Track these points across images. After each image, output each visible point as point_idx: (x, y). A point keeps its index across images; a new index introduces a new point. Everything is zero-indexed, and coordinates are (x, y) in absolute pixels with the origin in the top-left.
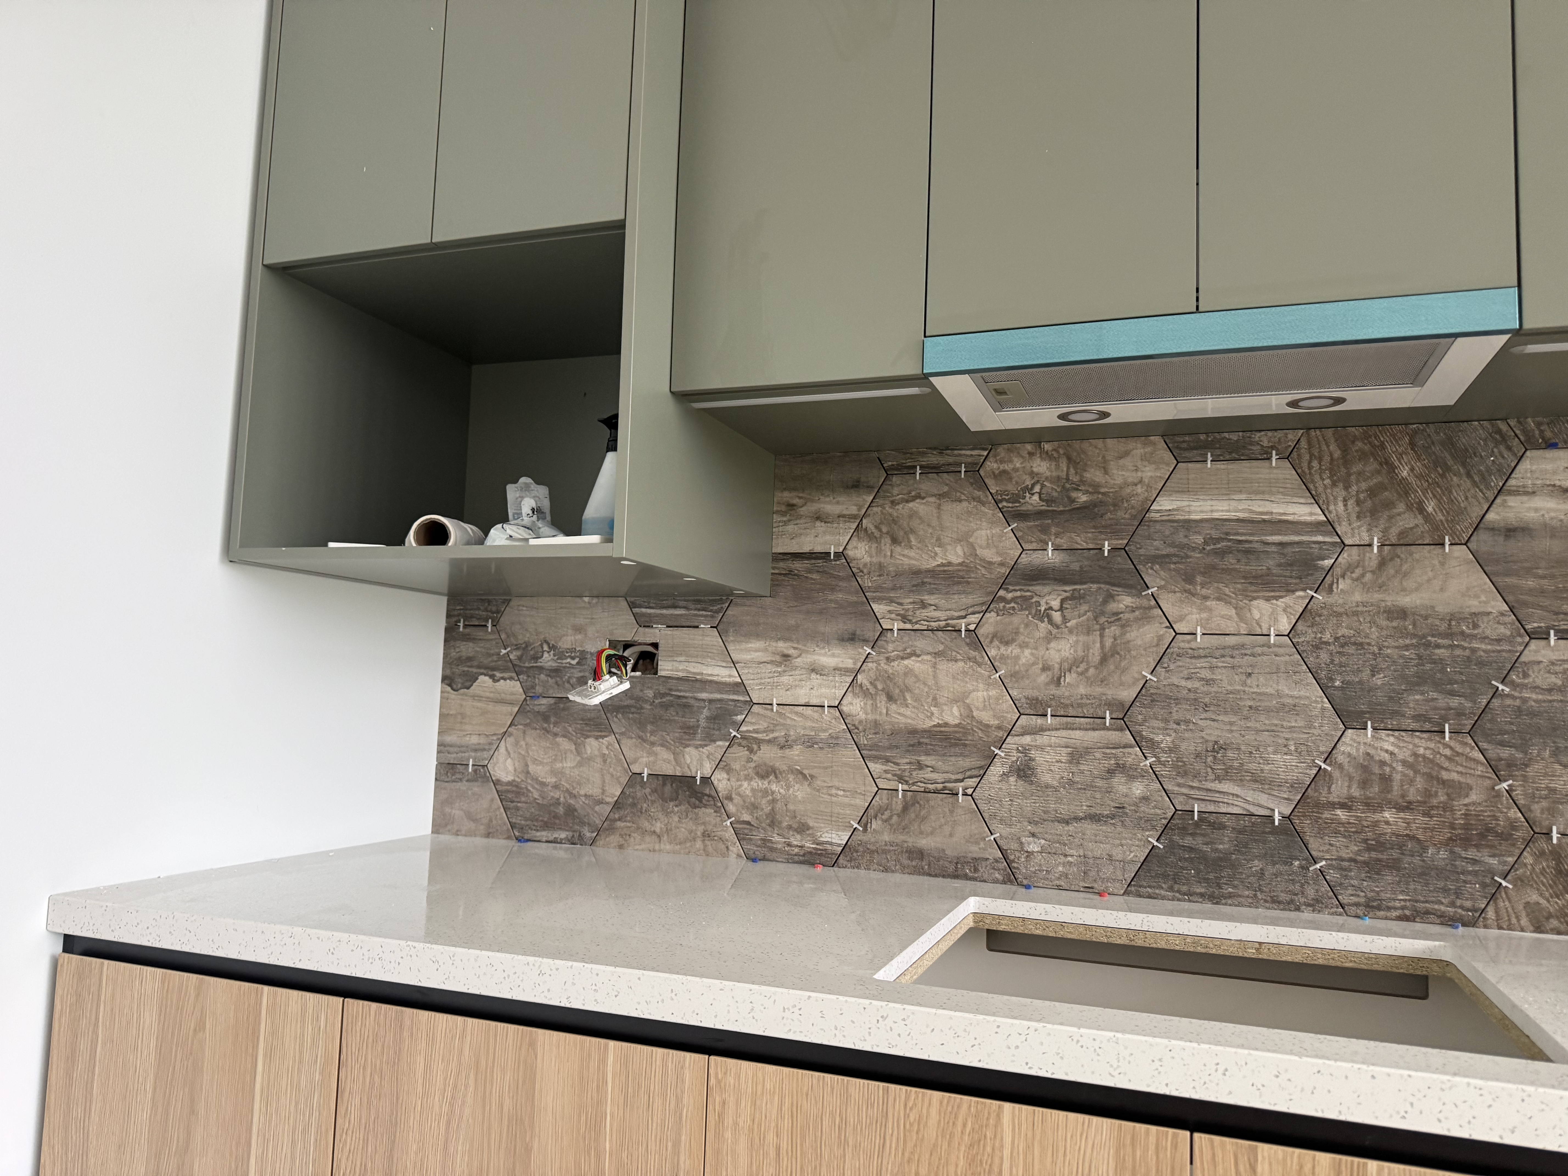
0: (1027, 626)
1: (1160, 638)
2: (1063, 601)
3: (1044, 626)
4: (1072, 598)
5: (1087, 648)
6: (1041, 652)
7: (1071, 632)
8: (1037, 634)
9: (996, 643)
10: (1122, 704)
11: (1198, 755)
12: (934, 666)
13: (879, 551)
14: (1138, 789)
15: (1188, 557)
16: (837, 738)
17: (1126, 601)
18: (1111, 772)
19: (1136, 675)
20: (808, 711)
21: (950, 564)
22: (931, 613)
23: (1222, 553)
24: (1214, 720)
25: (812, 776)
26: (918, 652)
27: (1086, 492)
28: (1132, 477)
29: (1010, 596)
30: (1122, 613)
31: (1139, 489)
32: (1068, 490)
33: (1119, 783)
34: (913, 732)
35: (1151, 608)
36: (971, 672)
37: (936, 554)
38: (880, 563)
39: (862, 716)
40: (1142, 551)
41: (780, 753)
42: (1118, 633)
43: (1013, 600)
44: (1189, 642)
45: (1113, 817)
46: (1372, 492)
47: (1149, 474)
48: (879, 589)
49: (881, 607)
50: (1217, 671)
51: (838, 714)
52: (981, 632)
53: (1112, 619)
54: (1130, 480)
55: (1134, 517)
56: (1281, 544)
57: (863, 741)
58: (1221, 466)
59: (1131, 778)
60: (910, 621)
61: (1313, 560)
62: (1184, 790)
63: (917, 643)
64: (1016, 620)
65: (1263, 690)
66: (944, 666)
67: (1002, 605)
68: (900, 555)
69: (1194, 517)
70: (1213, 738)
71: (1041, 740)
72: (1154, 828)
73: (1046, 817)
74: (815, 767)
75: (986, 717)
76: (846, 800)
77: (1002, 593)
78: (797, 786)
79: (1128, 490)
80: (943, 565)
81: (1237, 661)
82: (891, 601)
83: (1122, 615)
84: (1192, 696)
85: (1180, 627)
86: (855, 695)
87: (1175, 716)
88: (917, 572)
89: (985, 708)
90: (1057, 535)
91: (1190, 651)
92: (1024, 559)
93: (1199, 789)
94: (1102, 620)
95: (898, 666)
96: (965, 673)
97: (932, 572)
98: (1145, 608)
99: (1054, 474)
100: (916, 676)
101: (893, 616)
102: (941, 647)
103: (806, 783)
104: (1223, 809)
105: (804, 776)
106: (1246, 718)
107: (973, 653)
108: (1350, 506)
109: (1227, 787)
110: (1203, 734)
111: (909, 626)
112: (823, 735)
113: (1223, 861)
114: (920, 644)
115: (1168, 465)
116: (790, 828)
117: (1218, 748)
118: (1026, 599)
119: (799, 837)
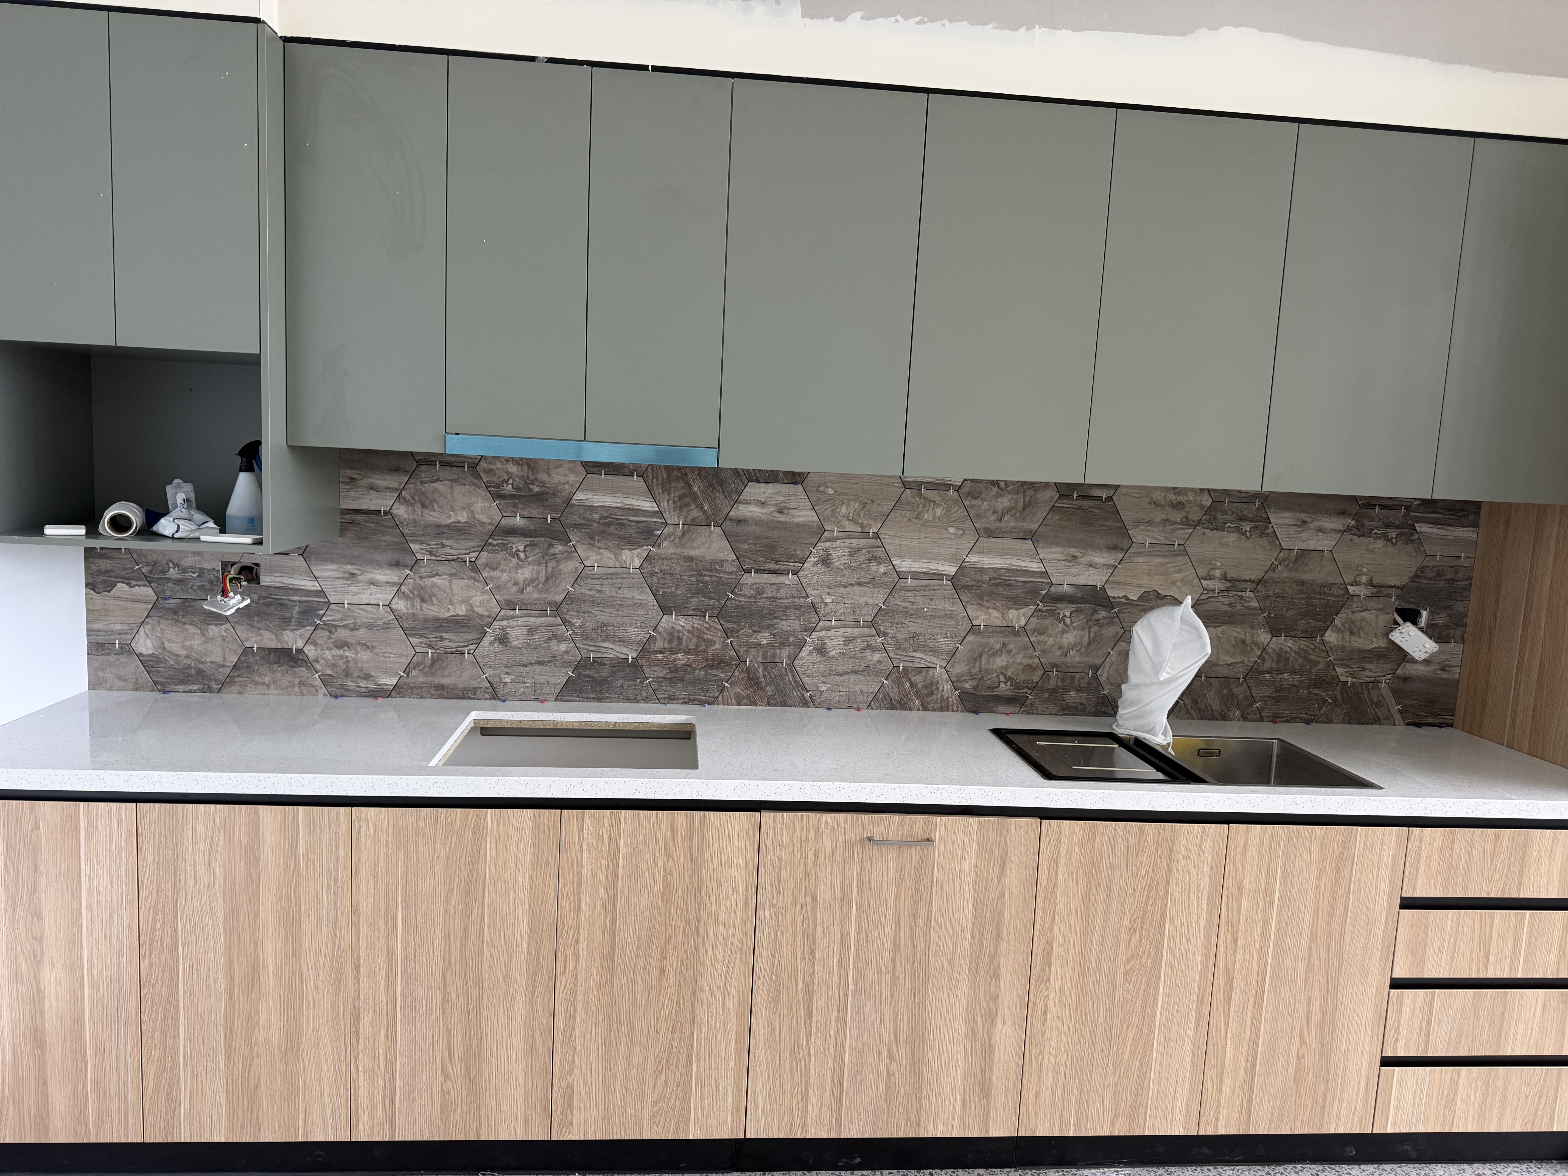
0: (505, 560)
1: (576, 568)
2: (525, 547)
3: (515, 560)
4: (530, 545)
5: (538, 573)
6: (513, 574)
7: (529, 564)
8: (511, 565)
9: (487, 569)
10: (556, 603)
11: (593, 629)
12: (450, 582)
13: (414, 511)
14: (563, 647)
15: (591, 525)
16: (389, 624)
17: (559, 548)
18: (550, 639)
19: (564, 588)
20: (369, 608)
21: (459, 522)
22: (447, 550)
23: (608, 525)
24: (602, 611)
25: (373, 647)
26: (440, 574)
27: (538, 486)
28: (563, 479)
29: (495, 542)
30: (557, 554)
31: (567, 487)
32: (528, 484)
33: (554, 645)
34: (438, 620)
35: (572, 552)
36: (472, 585)
37: (450, 516)
38: (415, 520)
39: (405, 611)
40: (568, 521)
41: (351, 633)
42: (555, 565)
43: (497, 545)
44: (591, 571)
45: (550, 662)
46: (681, 498)
47: (572, 479)
48: (414, 535)
49: (416, 546)
50: (604, 586)
51: (389, 610)
52: (479, 562)
53: (552, 558)
54: (562, 481)
55: (564, 502)
56: (637, 522)
57: (406, 625)
58: (609, 477)
59: (560, 642)
60: (435, 555)
61: (652, 531)
62: (586, 647)
63: (439, 568)
64: (499, 556)
65: (626, 596)
66: (455, 582)
67: (491, 547)
68: (427, 514)
69: (594, 504)
70: (601, 621)
71: (512, 623)
72: (571, 666)
73: (514, 663)
74: (375, 641)
75: (481, 611)
76: (395, 660)
77: (490, 541)
78: (363, 653)
79: (561, 487)
80: (454, 522)
81: (614, 581)
82: (422, 542)
83: (557, 556)
84: (592, 599)
85: (587, 563)
86: (400, 598)
87: (583, 609)
88: (439, 526)
89: (481, 606)
90: (522, 509)
91: (591, 575)
92: (503, 522)
93: (594, 646)
94: (547, 558)
95: (427, 582)
96: (469, 586)
97: (448, 526)
98: (569, 552)
99: (520, 474)
100: (439, 588)
101: (424, 552)
102: (454, 571)
103: (369, 651)
104: (604, 656)
105: (368, 647)
106: (618, 610)
107: (473, 575)
108: (670, 504)
109: (607, 644)
110: (597, 619)
111: (434, 558)
112: (379, 622)
113: (604, 681)
114: (441, 568)
115: (582, 474)
116: (359, 677)
117: (603, 625)
118: (504, 544)
119: (365, 682)
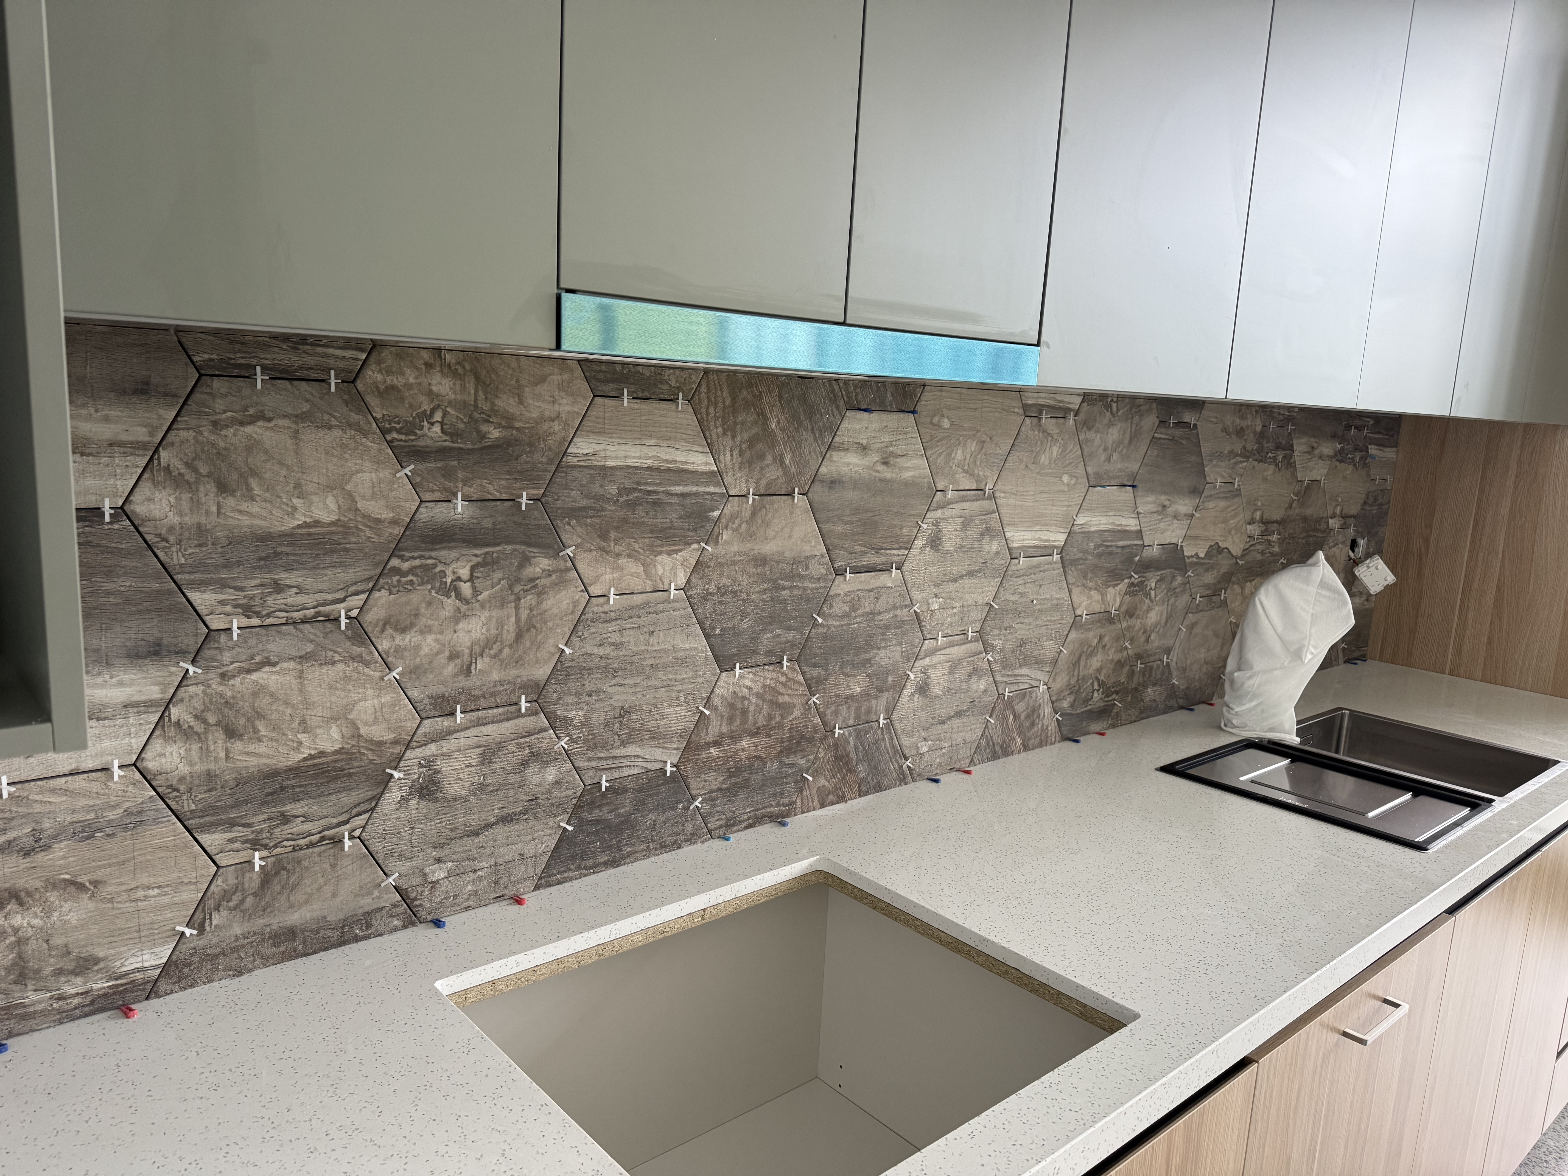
0: (429, 604)
1: (575, 604)
2: (473, 569)
3: (450, 603)
4: (483, 564)
5: (501, 624)
6: (448, 636)
7: (483, 607)
8: (444, 614)
9: (389, 631)
10: (537, 684)
11: (606, 725)
12: (301, 676)
13: (196, 504)
14: (551, 774)
15: (603, 509)
16: (140, 812)
17: (543, 563)
18: (524, 764)
19: (552, 650)
20: (78, 783)
21: (317, 523)
22: (291, 598)
23: (632, 505)
24: (621, 685)
25: (96, 883)
26: (273, 659)
27: (499, 426)
28: (549, 410)
29: (406, 566)
30: (538, 578)
31: (556, 427)
32: (476, 421)
33: (533, 774)
34: (273, 774)
35: (567, 570)
36: (355, 675)
37: (295, 509)
38: (199, 526)
39: (184, 769)
40: (559, 504)
41: (24, 863)
42: (534, 602)
43: (411, 571)
44: (602, 605)
45: (525, 811)
46: (751, 443)
47: (567, 408)
48: (198, 566)
49: (206, 595)
50: (626, 633)
51: (138, 775)
52: (369, 618)
53: (528, 587)
54: (547, 414)
55: (550, 461)
56: (683, 495)
57: (188, 806)
58: (636, 405)
59: (545, 764)
60: (258, 615)
61: (706, 512)
62: (594, 764)
63: (271, 646)
64: (415, 597)
65: (663, 647)
66: (316, 674)
67: (395, 579)
68: (234, 510)
69: (610, 463)
70: (620, 704)
71: (447, 746)
72: (565, 811)
73: (453, 835)
74: (101, 867)
75: (379, 732)
76: (165, 900)
77: (395, 562)
78: (66, 906)
79: (546, 426)
80: (306, 525)
81: (642, 620)
82: (223, 585)
83: (538, 581)
84: (603, 663)
85: (595, 590)
86: (167, 739)
87: (587, 688)
88: (265, 538)
89: (376, 721)
90: (465, 482)
91: (603, 615)
92: (424, 514)
93: (606, 758)
94: (518, 588)
95: (241, 684)
96: (346, 679)
97: (290, 537)
98: (561, 571)
99: (460, 397)
100: (272, 695)
101: (228, 608)
102: (310, 647)
103: (86, 896)
104: (626, 773)
105: (81, 887)
106: (648, 678)
107: (357, 650)
108: (735, 457)
109: (630, 750)
110: (612, 702)
111: (256, 621)
112: (111, 815)
113: (627, 823)
114: (276, 646)
115: (585, 398)
116: (59, 972)
117: (625, 712)
118: (426, 568)
119: (79, 980)
